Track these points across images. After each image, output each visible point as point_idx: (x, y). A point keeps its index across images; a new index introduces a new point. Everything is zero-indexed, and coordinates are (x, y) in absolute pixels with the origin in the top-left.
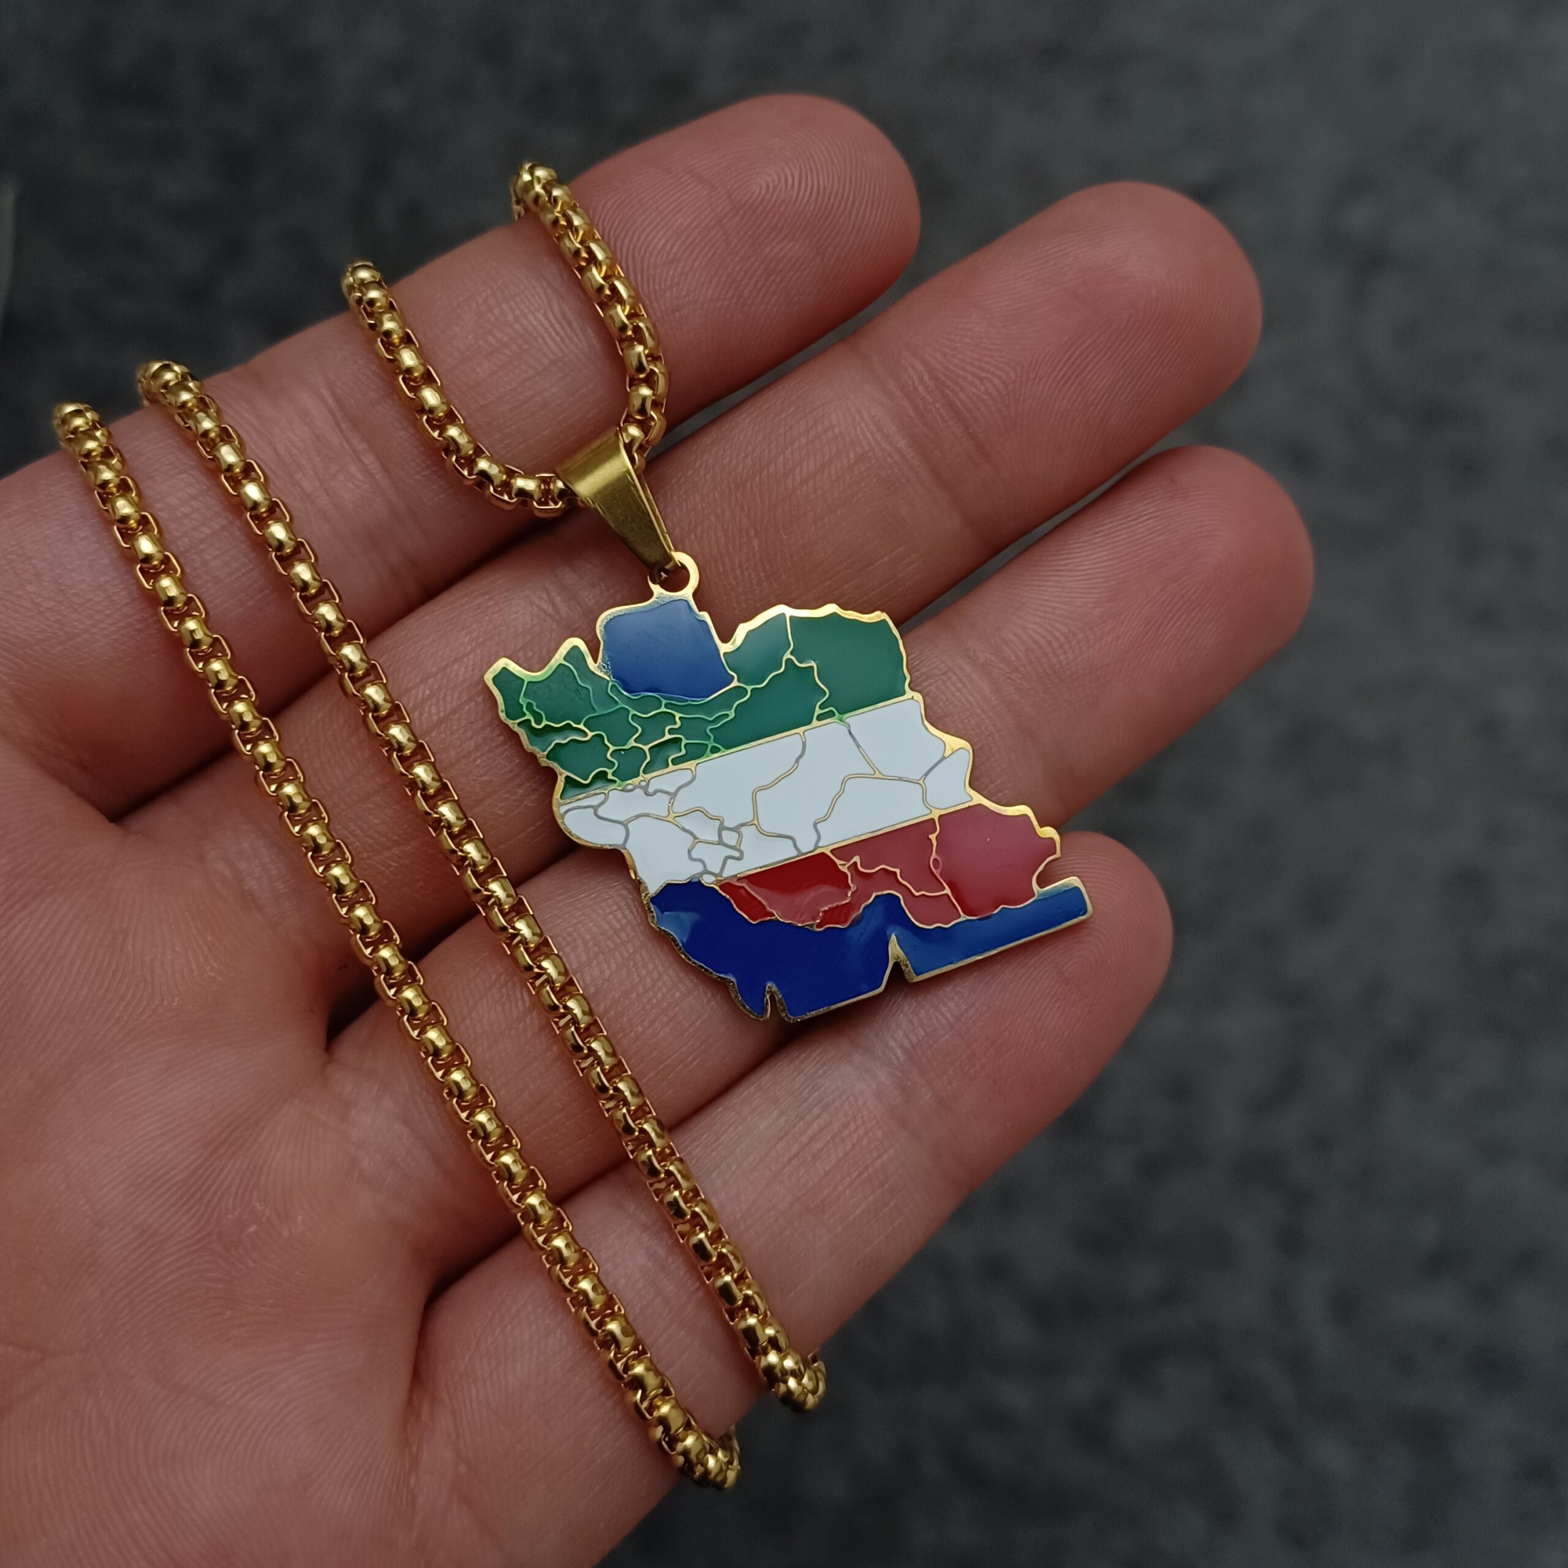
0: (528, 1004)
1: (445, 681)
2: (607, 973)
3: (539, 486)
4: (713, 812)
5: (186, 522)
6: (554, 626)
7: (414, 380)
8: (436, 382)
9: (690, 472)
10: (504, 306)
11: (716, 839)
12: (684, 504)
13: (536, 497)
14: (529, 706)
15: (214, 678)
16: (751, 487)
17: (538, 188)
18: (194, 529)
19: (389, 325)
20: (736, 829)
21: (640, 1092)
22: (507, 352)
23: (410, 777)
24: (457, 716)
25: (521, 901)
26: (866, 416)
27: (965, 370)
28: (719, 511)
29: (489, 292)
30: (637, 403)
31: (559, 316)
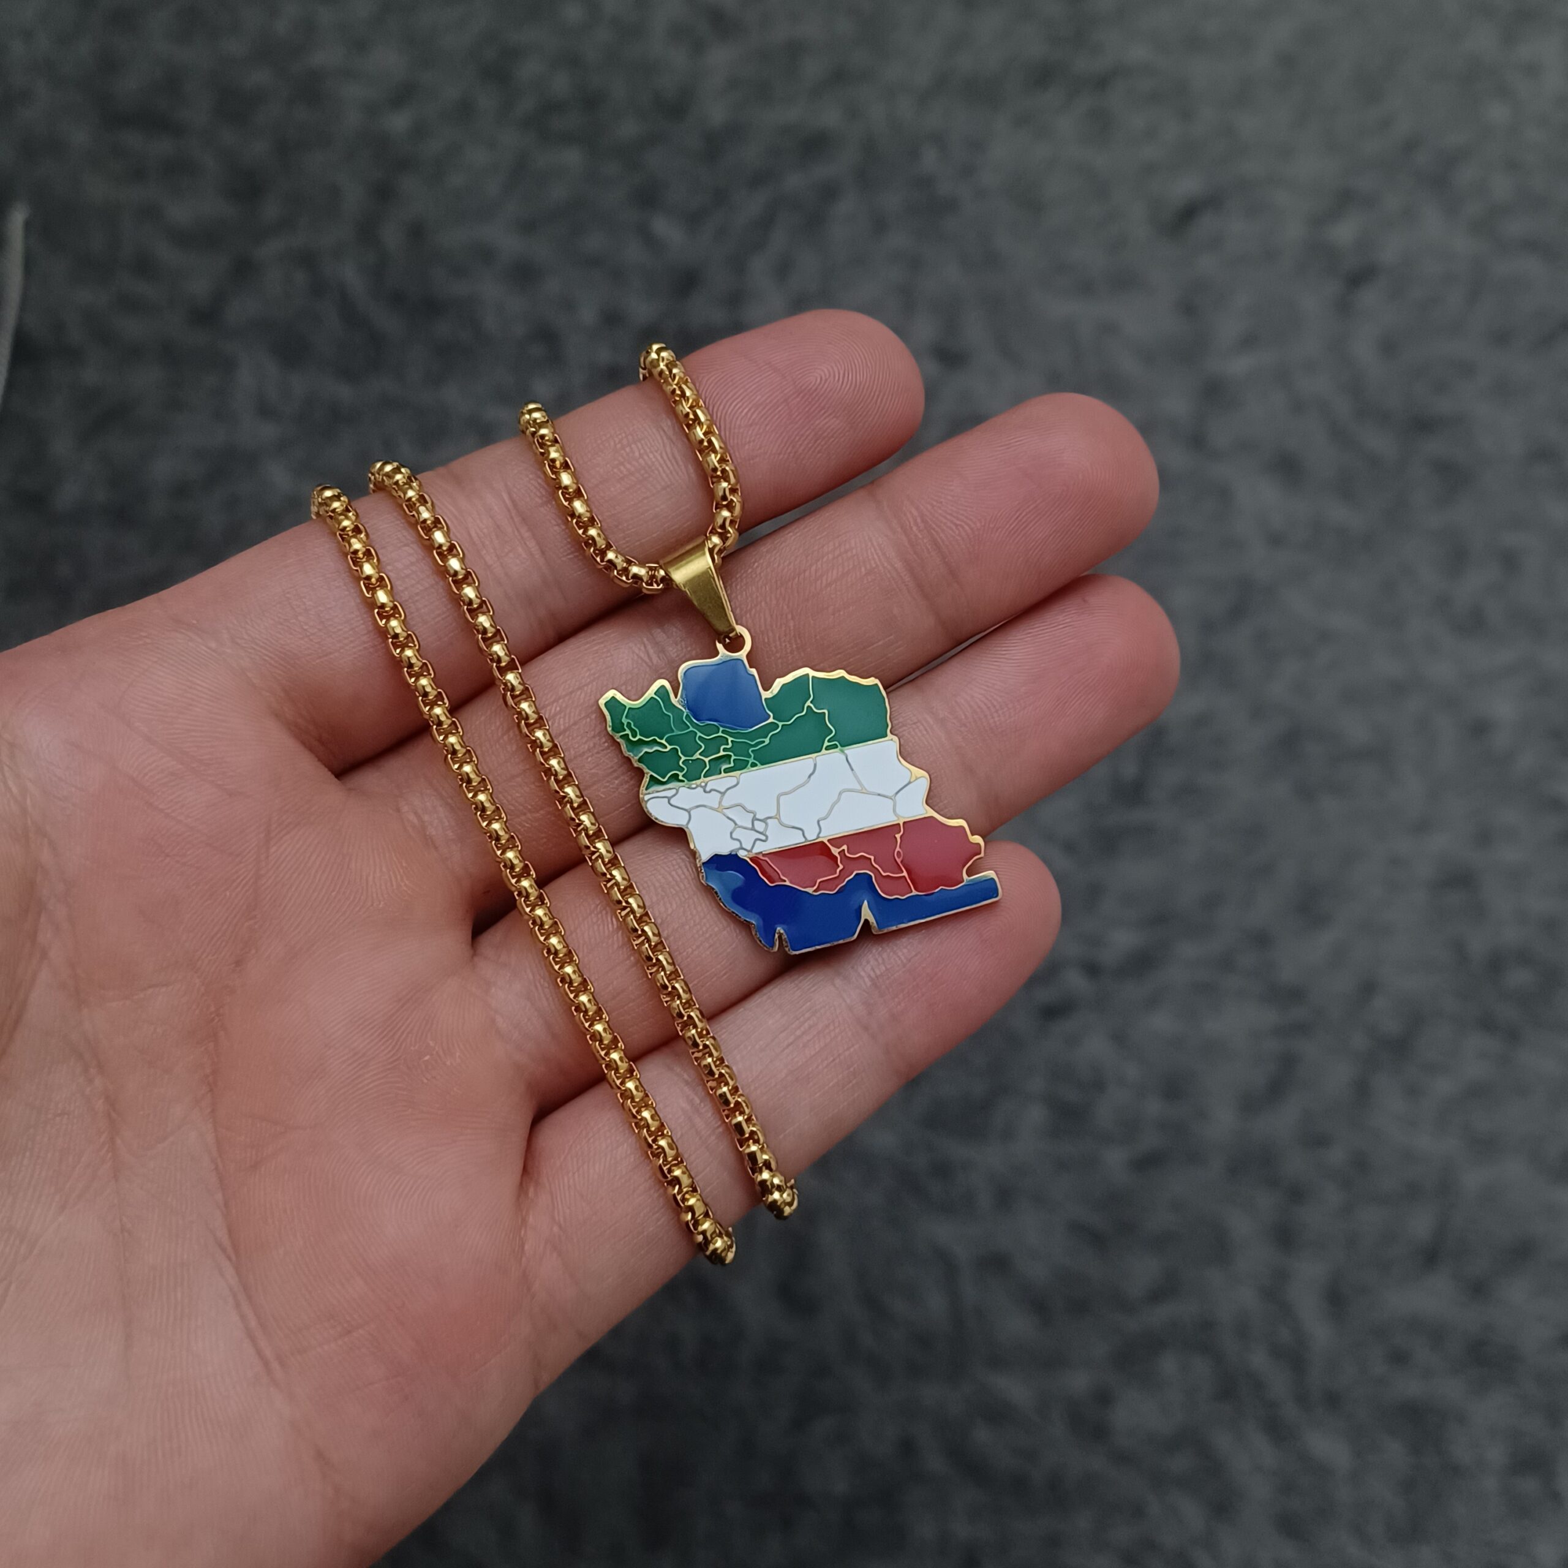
0: (615, 927)
1: (570, 702)
2: (670, 911)
3: (648, 572)
4: (749, 808)
5: (407, 580)
6: (648, 670)
7: (569, 494)
8: (583, 496)
9: (750, 571)
10: (633, 446)
11: (750, 826)
12: (744, 593)
13: (645, 580)
14: (629, 724)
15: (422, 689)
16: (792, 584)
17: (662, 366)
18: (413, 586)
19: (554, 455)
20: (764, 821)
21: (690, 991)
22: (633, 478)
23: (547, 766)
24: (577, 727)
25: (616, 857)
26: (875, 544)
27: (946, 518)
28: (768, 599)
29: (624, 435)
30: (720, 521)
31: (670, 456)
